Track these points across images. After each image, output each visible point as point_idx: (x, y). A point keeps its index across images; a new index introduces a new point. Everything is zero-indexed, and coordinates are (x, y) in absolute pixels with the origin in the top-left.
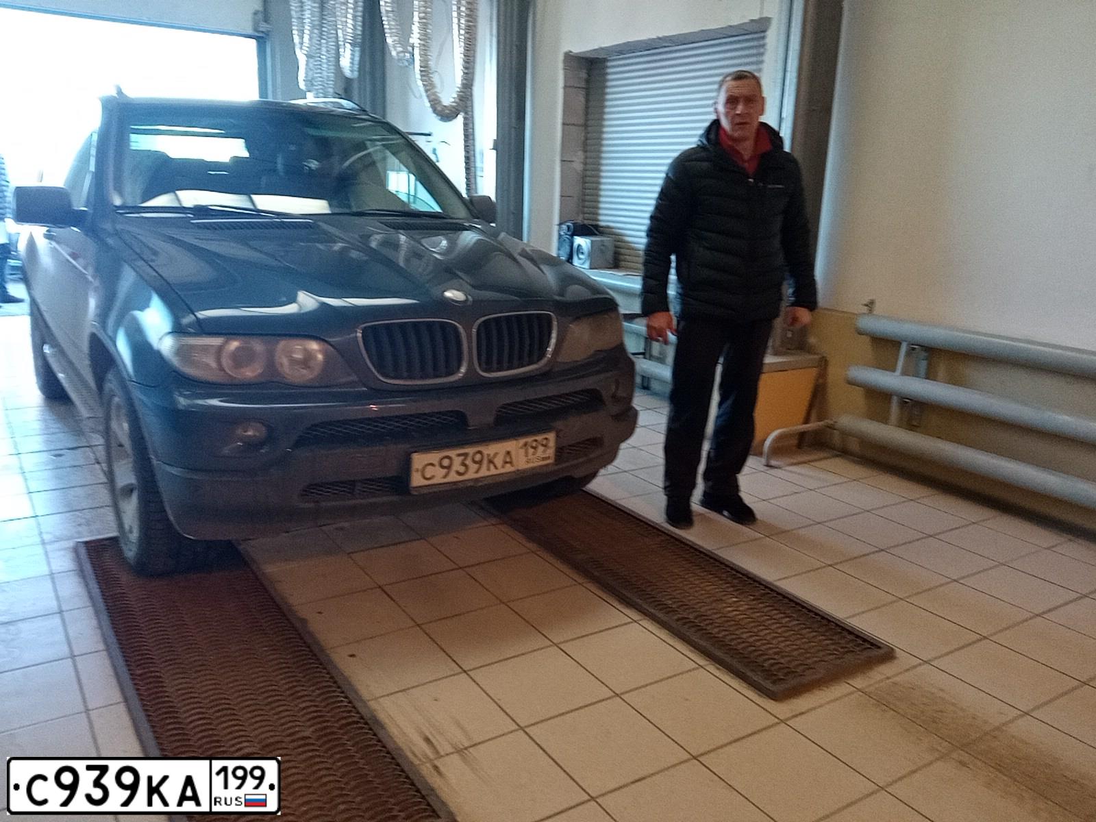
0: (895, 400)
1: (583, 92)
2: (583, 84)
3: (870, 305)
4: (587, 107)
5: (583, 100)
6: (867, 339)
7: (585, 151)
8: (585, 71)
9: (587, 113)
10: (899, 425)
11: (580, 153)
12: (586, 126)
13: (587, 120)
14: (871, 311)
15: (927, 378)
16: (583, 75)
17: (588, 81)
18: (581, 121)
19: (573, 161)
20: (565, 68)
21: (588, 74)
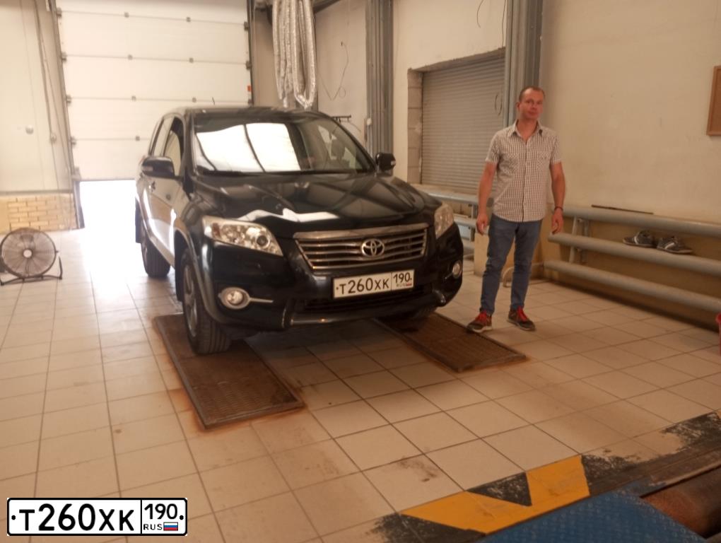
0: (572, 248)
1: (420, 90)
2: (419, 85)
4: (422, 98)
5: (420, 94)
7: (422, 122)
9: (422, 101)
10: (574, 262)
11: (419, 124)
12: (422, 108)
13: (422, 105)
16: (420, 80)
17: (422, 84)
18: (419, 105)
19: (415, 128)
20: (408, 77)
21: (423, 80)
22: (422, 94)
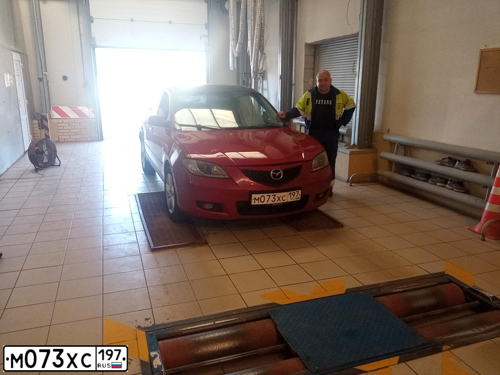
0: (393, 162)
1: (312, 57)
2: (312, 54)
3: (389, 130)
4: (314, 62)
6: (388, 143)
8: (313, 49)
9: (314, 64)
10: (395, 172)
11: (312, 79)
12: (314, 69)
13: (314, 67)
14: (388, 133)
15: (404, 155)
17: (315, 53)
18: (312, 67)
19: (308, 82)
20: (305, 49)
21: (315, 50)
22: (314, 60)
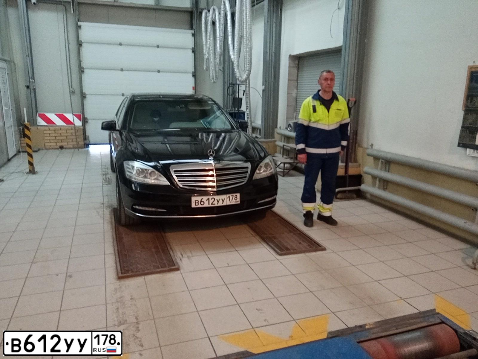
1: (296, 68)
2: (297, 66)
3: (372, 145)
4: (298, 74)
5: (296, 71)
6: (372, 158)
7: (297, 89)
9: (298, 76)
10: (379, 188)
11: (295, 90)
12: (297, 80)
13: (298, 78)
14: (372, 148)
15: (389, 171)
16: (297, 62)
17: (298, 64)
18: (296, 79)
19: (292, 93)
20: (289, 60)
21: (299, 62)
22: (298, 71)
